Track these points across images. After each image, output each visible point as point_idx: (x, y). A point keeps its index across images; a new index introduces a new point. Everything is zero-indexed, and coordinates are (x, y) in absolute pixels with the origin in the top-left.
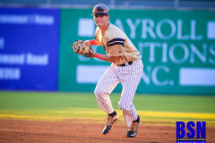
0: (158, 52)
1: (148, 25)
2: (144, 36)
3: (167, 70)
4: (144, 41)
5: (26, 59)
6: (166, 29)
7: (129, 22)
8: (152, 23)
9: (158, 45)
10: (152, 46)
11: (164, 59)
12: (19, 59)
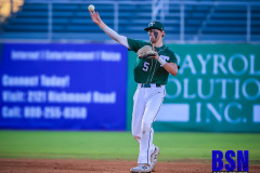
0: (231, 88)
1: (219, 60)
2: (215, 71)
3: (240, 106)
4: (215, 77)
5: (92, 97)
6: (238, 64)
7: (200, 57)
8: (223, 59)
9: (230, 81)
10: (224, 82)
11: (237, 96)
12: (85, 98)
